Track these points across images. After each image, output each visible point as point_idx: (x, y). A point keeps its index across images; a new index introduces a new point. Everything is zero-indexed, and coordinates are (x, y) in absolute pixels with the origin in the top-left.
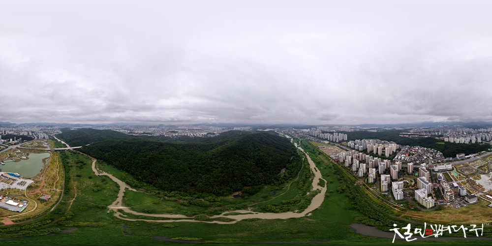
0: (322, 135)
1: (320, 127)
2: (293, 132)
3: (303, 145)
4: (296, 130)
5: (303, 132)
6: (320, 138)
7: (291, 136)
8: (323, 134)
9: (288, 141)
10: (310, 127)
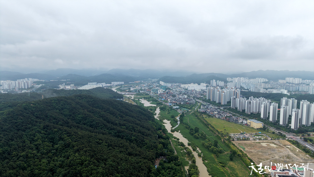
0: (240, 102)
1: (236, 80)
2: (160, 91)
3: (188, 127)
4: (169, 85)
5: (186, 92)
6: (235, 110)
7: (154, 101)
8: (244, 100)
9: (147, 114)
10: (207, 79)
